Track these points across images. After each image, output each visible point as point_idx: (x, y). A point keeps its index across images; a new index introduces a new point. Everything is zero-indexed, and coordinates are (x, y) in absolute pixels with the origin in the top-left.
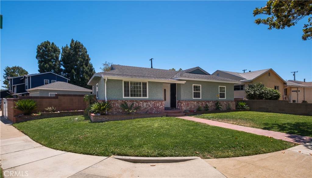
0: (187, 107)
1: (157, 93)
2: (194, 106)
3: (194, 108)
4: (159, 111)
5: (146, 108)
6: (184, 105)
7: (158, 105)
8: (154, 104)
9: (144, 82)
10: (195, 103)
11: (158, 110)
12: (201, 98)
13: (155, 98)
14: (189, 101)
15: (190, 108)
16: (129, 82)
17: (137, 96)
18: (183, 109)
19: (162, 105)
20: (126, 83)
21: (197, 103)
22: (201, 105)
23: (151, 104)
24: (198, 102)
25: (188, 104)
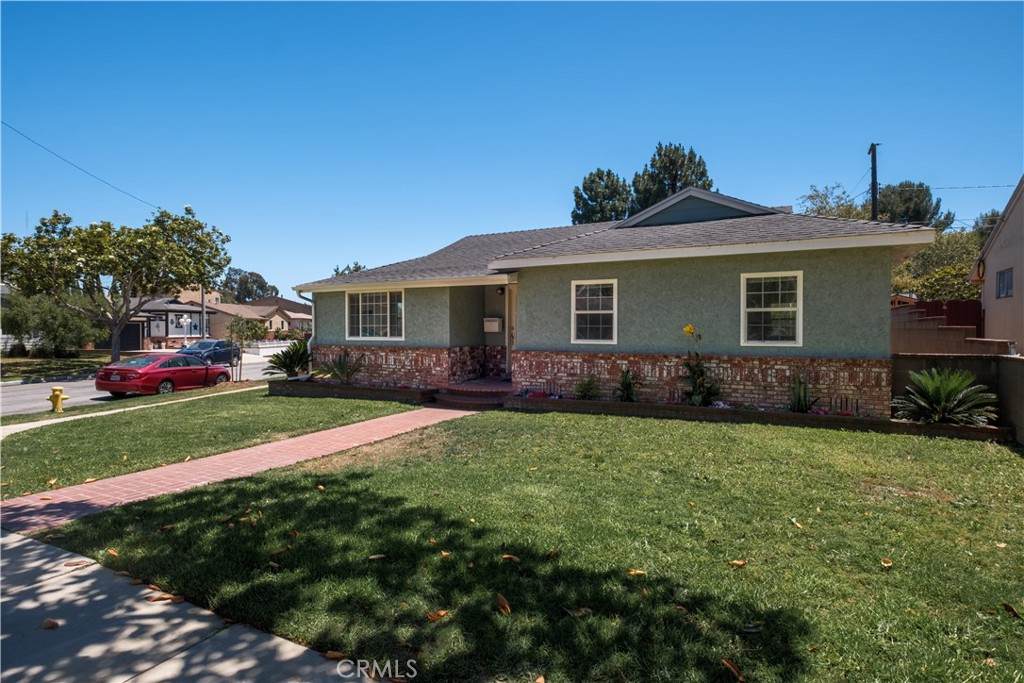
0: (532, 377)
1: (430, 324)
2: (567, 373)
3: (570, 383)
4: (430, 384)
5: (394, 372)
6: (521, 366)
7: (426, 362)
8: (416, 361)
9: (394, 290)
10: (577, 361)
11: (429, 381)
12: (614, 342)
13: (424, 339)
14: (543, 351)
15: (548, 381)
16: (358, 295)
17: (378, 335)
18: (517, 383)
19: (441, 365)
20: (353, 299)
21: (584, 360)
22: (609, 373)
23: (407, 359)
24: (590, 356)
25: (539, 365)
